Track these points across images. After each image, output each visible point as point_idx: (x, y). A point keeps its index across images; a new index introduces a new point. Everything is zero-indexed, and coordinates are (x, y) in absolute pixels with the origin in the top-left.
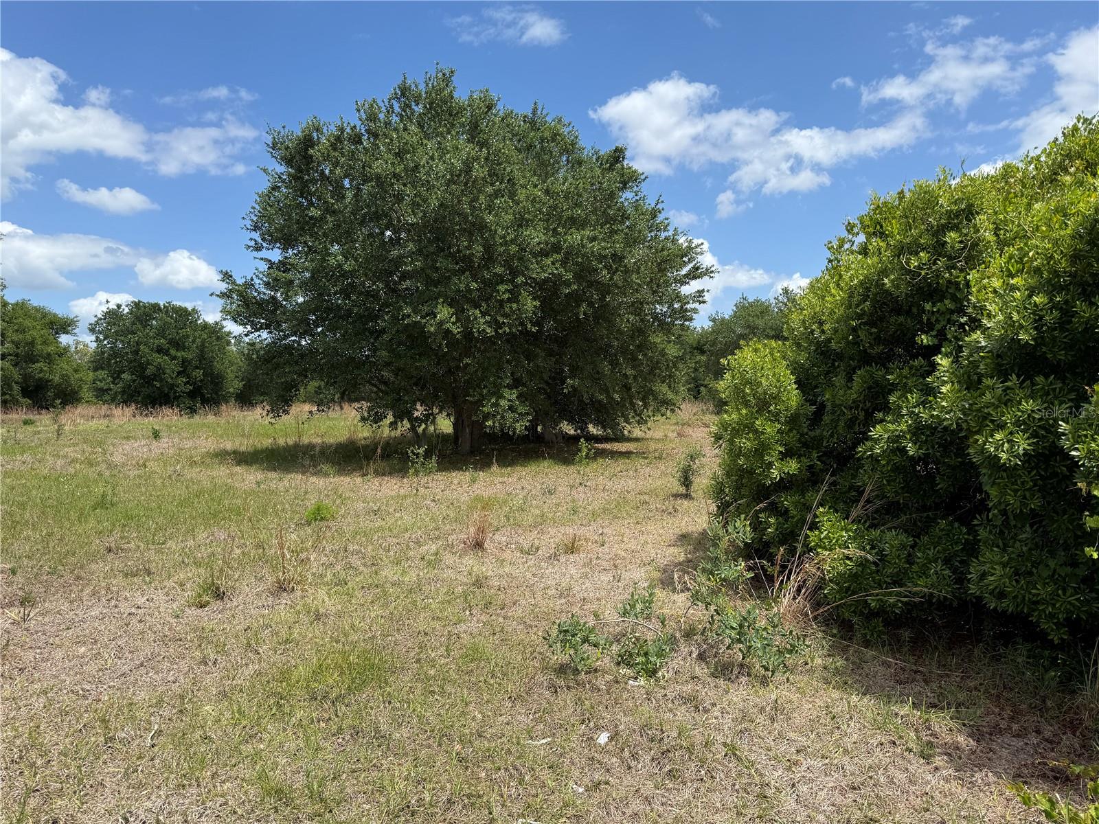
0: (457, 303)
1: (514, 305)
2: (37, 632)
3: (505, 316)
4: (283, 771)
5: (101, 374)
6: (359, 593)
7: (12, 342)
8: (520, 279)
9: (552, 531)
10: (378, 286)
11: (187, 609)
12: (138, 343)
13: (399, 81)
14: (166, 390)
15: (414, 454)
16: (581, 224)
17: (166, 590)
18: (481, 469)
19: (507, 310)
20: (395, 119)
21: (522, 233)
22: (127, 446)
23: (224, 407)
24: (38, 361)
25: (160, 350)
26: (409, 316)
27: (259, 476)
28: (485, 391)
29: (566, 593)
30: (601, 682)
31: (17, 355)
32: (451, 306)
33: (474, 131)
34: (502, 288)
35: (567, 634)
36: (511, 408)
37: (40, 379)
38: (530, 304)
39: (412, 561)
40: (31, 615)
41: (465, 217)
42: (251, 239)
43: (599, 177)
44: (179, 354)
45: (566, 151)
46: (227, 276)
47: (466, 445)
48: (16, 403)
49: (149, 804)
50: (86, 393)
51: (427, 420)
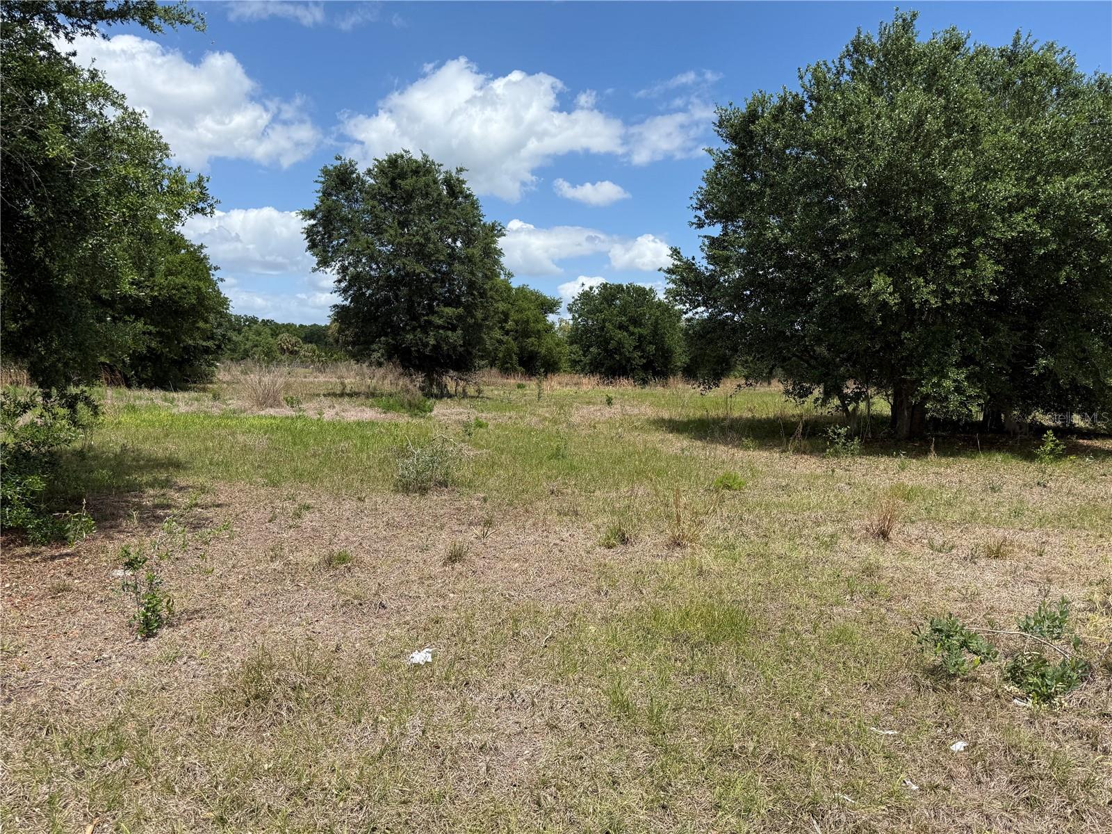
0: (895, 272)
1: (969, 272)
2: (490, 547)
3: (957, 284)
4: (634, 691)
5: (575, 347)
6: (744, 560)
7: (514, 320)
8: (978, 241)
9: (979, 531)
10: (813, 258)
11: (598, 548)
12: (604, 321)
13: (853, 37)
14: (624, 362)
15: (835, 433)
16: (1068, 169)
17: (585, 530)
18: (916, 456)
19: (959, 277)
20: (845, 78)
21: (986, 186)
22: (585, 410)
23: (671, 380)
24: (531, 337)
25: (621, 327)
26: (842, 287)
27: (686, 443)
28: (926, 370)
29: (971, 598)
30: (976, 692)
31: (517, 331)
32: (889, 275)
33: (932, 76)
34: (954, 252)
35: (942, 633)
36: (958, 390)
37: (532, 351)
38: (989, 269)
39: (806, 539)
40: (489, 533)
41: (915, 176)
42: (696, 216)
43: (1100, 109)
44: (636, 330)
45: (1055, 82)
46: (676, 252)
47: (904, 430)
48: (515, 370)
49: (529, 687)
50: (565, 365)
51: (859, 399)
